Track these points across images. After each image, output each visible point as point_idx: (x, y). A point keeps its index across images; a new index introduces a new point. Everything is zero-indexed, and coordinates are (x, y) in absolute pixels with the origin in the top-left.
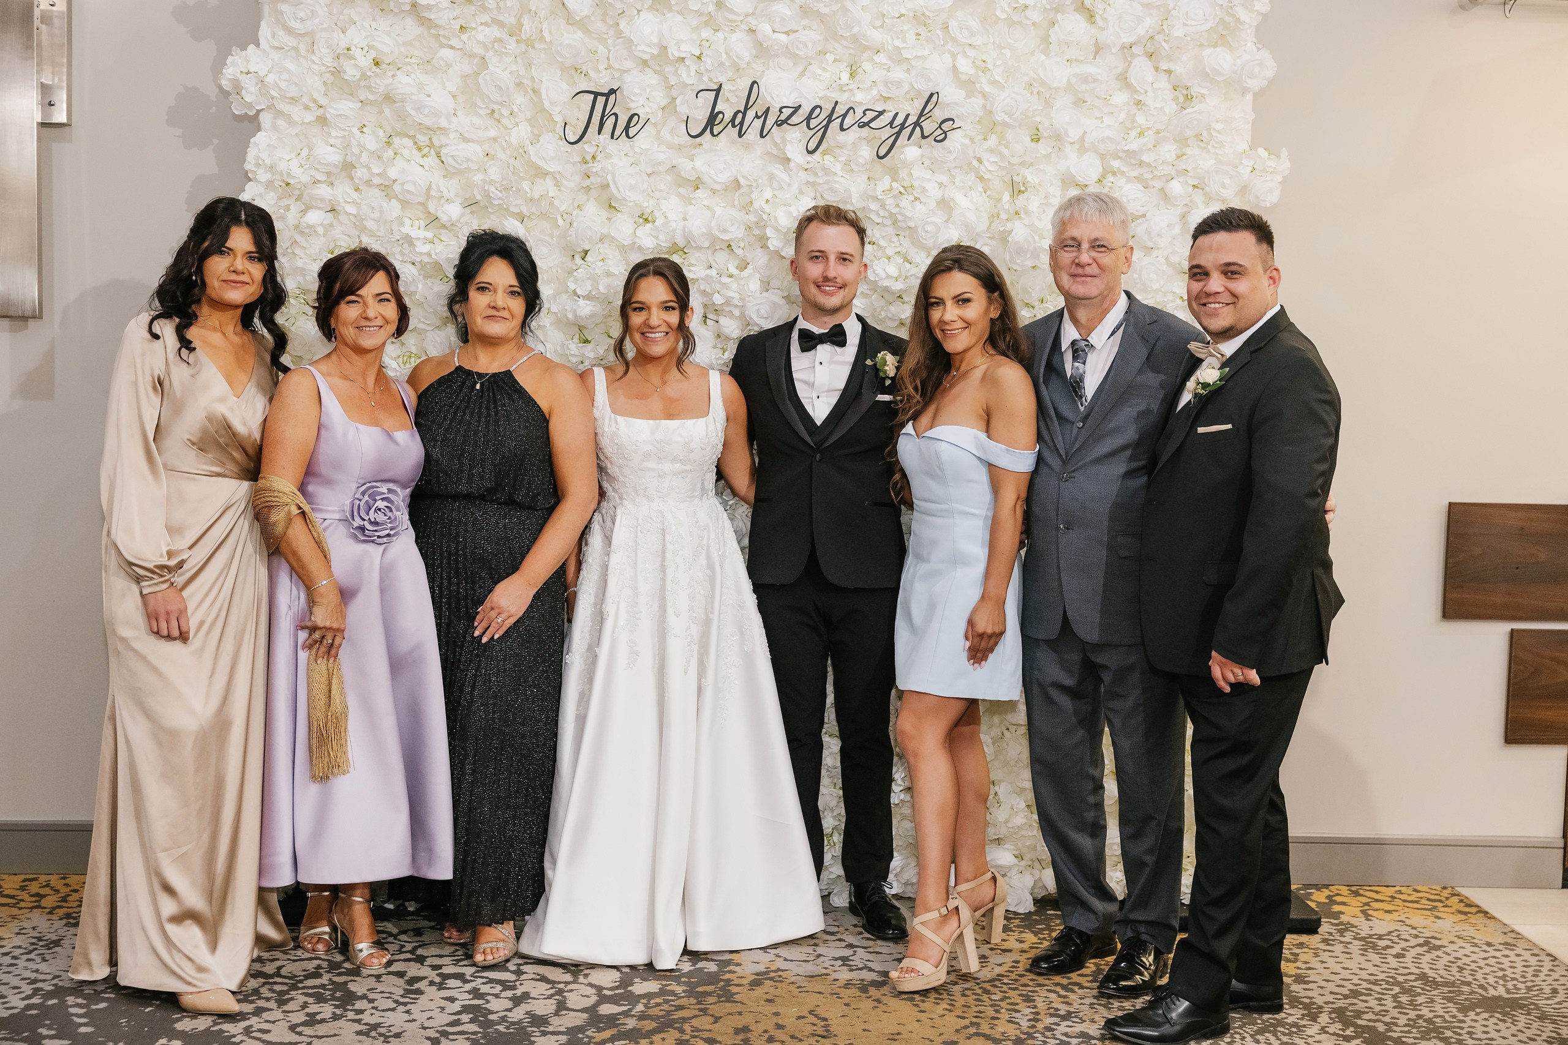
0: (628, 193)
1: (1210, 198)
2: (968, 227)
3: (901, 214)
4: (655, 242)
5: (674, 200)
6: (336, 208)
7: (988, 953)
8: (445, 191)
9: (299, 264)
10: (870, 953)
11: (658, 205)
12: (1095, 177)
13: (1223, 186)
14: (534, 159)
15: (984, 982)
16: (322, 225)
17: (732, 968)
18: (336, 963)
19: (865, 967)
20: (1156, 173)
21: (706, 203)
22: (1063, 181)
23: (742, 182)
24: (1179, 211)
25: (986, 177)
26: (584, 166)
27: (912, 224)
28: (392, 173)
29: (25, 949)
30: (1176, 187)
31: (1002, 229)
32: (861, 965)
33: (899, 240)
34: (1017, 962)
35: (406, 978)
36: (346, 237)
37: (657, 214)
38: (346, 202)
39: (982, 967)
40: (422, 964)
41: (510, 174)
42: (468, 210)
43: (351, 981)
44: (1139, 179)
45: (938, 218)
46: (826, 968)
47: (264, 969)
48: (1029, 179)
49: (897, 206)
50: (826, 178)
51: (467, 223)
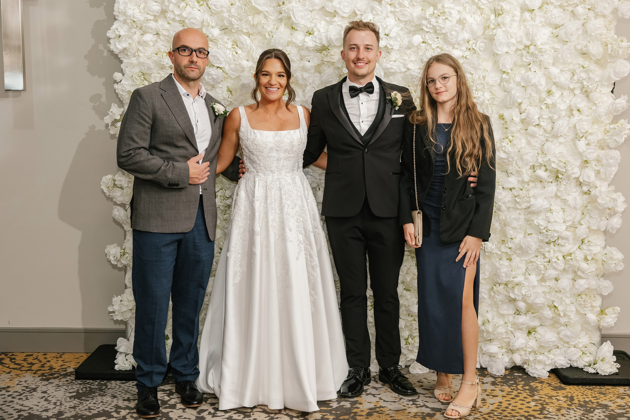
0: (300, 20)
1: (597, 15)
2: (473, 32)
3: (438, 26)
4: (315, 44)
5: (323, 22)
6: (159, 32)
7: (486, 397)
8: (210, 23)
9: (142, 60)
10: (427, 397)
11: (316, 26)
12: (538, 5)
13: (605, 8)
14: (254, 4)
15: (485, 414)
16: (151, 41)
17: (358, 405)
18: (165, 401)
19: (424, 405)
20: (569, 2)
21: (339, 23)
22: (521, 8)
23: (358, 12)
24: (582, 22)
25: (482, 7)
26: (278, 7)
27: (444, 31)
28: (184, 15)
29: (19, 393)
30: (580, 10)
31: (490, 34)
32: (422, 404)
33: (438, 41)
34: (501, 403)
35: (198, 410)
36: (164, 47)
37: (315, 29)
38: (163, 29)
39: (483, 405)
40: (206, 403)
41: (242, 12)
42: (223, 31)
43: (171, 411)
44: (561, 6)
45: (458, 28)
46: (404, 406)
47: (130, 405)
48: (504, 7)
49: (437, 22)
50: (400, 9)
51: (222, 39)
